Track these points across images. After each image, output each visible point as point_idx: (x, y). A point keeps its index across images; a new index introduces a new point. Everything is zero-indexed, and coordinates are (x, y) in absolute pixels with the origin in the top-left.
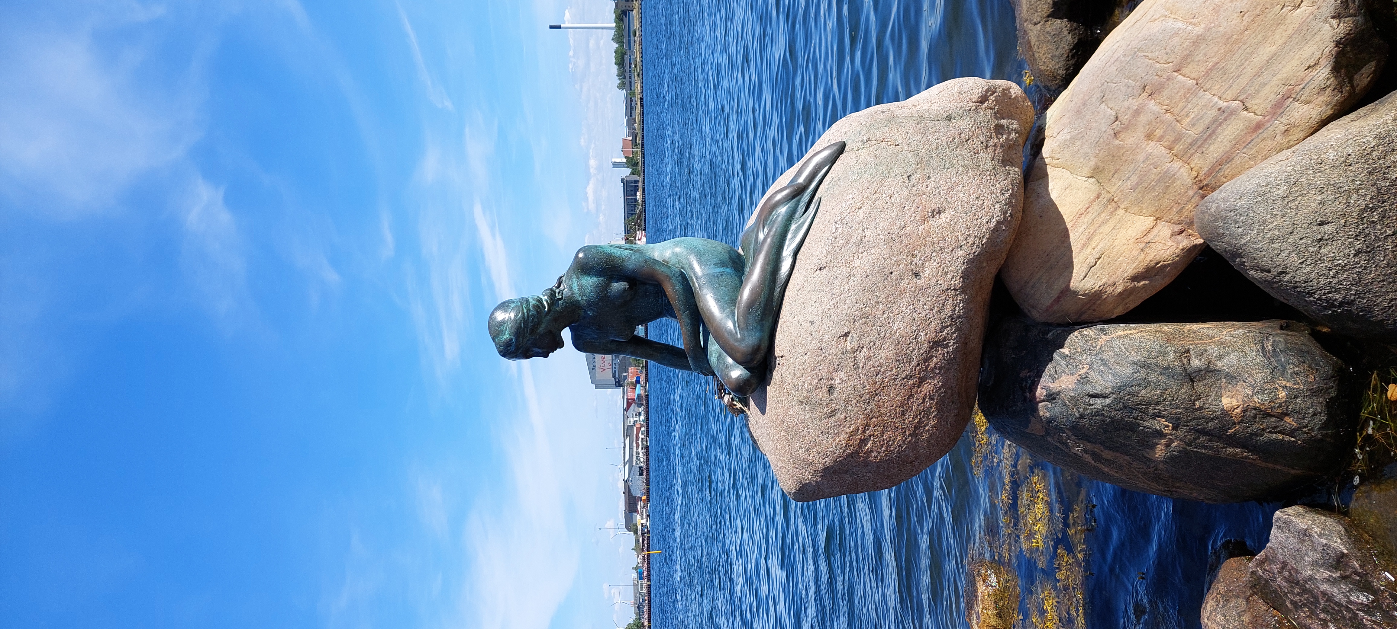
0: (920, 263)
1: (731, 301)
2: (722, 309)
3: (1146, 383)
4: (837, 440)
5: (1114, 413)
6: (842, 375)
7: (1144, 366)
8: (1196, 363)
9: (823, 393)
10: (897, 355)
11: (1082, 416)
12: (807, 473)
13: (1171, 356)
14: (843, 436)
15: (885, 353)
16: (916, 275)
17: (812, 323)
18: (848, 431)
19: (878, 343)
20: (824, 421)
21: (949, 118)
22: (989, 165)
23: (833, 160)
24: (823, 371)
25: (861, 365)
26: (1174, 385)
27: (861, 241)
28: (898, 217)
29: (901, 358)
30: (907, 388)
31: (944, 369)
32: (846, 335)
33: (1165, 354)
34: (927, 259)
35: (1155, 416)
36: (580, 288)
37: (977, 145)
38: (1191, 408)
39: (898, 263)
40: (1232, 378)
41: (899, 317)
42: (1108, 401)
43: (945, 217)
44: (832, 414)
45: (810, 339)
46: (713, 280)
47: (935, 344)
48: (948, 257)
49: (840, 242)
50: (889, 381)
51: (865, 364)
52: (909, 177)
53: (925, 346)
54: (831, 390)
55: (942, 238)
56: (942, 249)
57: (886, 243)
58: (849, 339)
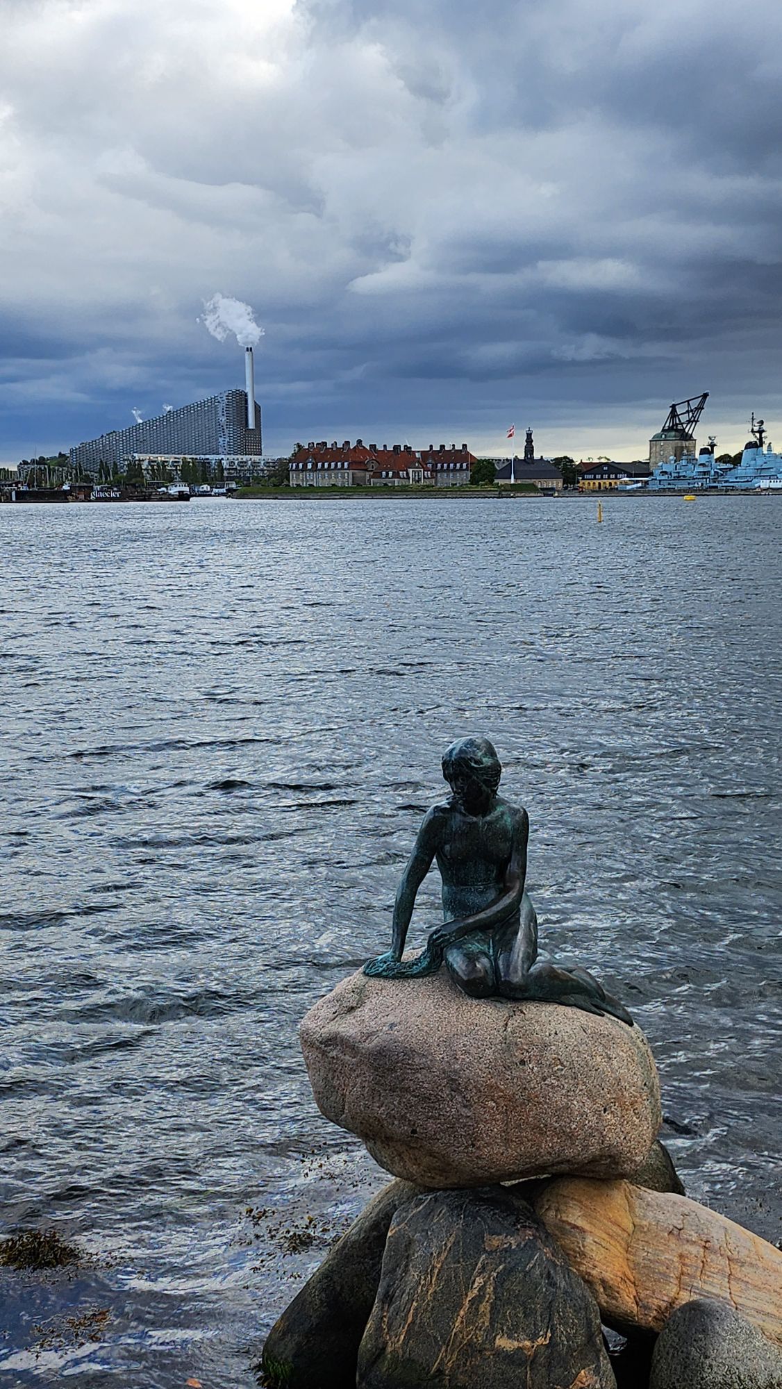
4: (489, 1076)
6: (536, 1069)
12: (441, 1056)
15: (559, 1099)
17: (556, 1034)
18: (499, 1084)
19: (564, 1091)
24: (534, 1052)
25: (546, 1082)
27: (610, 1059)
28: (629, 1083)
29: (559, 1113)
30: (538, 1124)
32: (562, 1064)
34: (616, 1115)
35: (551, 1327)
41: (581, 1104)
44: (507, 1068)
45: (547, 1034)
48: (618, 1130)
49: (602, 1042)
50: (541, 1108)
51: (549, 1085)
52: (645, 1085)
53: (568, 1130)
54: (523, 1062)
55: (627, 1123)
56: (622, 1125)
57: (615, 1079)
58: (559, 1067)
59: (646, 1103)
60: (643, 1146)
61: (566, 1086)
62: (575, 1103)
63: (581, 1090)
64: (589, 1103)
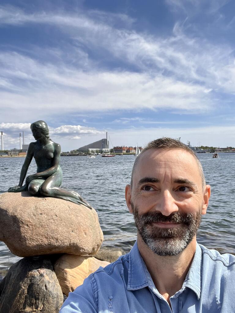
0: (75, 231)
4: (27, 218)
5: (42, 293)
6: (46, 217)
9: (40, 212)
10: (53, 230)
11: (38, 285)
12: (12, 211)
15: (53, 227)
16: (73, 231)
17: (57, 207)
18: (30, 220)
19: (56, 224)
20: (32, 213)
23: (88, 207)
24: (46, 211)
26: (55, 305)
27: (77, 216)
28: (83, 224)
29: (53, 231)
30: (45, 234)
32: (56, 216)
34: (76, 233)
35: (43, 304)
36: (51, 145)
37: (96, 241)
39: (74, 226)
41: (63, 229)
42: (45, 290)
43: (85, 236)
44: (34, 215)
45: (53, 206)
47: (57, 239)
48: (77, 238)
49: (76, 211)
50: (46, 229)
51: (50, 222)
52: (91, 225)
53: (56, 237)
54: (41, 214)
55: (81, 236)
56: (79, 236)
57: (78, 222)
58: (55, 217)
59: (90, 231)
60: (88, 244)
61: (57, 223)
62: (60, 228)
63: (63, 225)
64: (66, 229)
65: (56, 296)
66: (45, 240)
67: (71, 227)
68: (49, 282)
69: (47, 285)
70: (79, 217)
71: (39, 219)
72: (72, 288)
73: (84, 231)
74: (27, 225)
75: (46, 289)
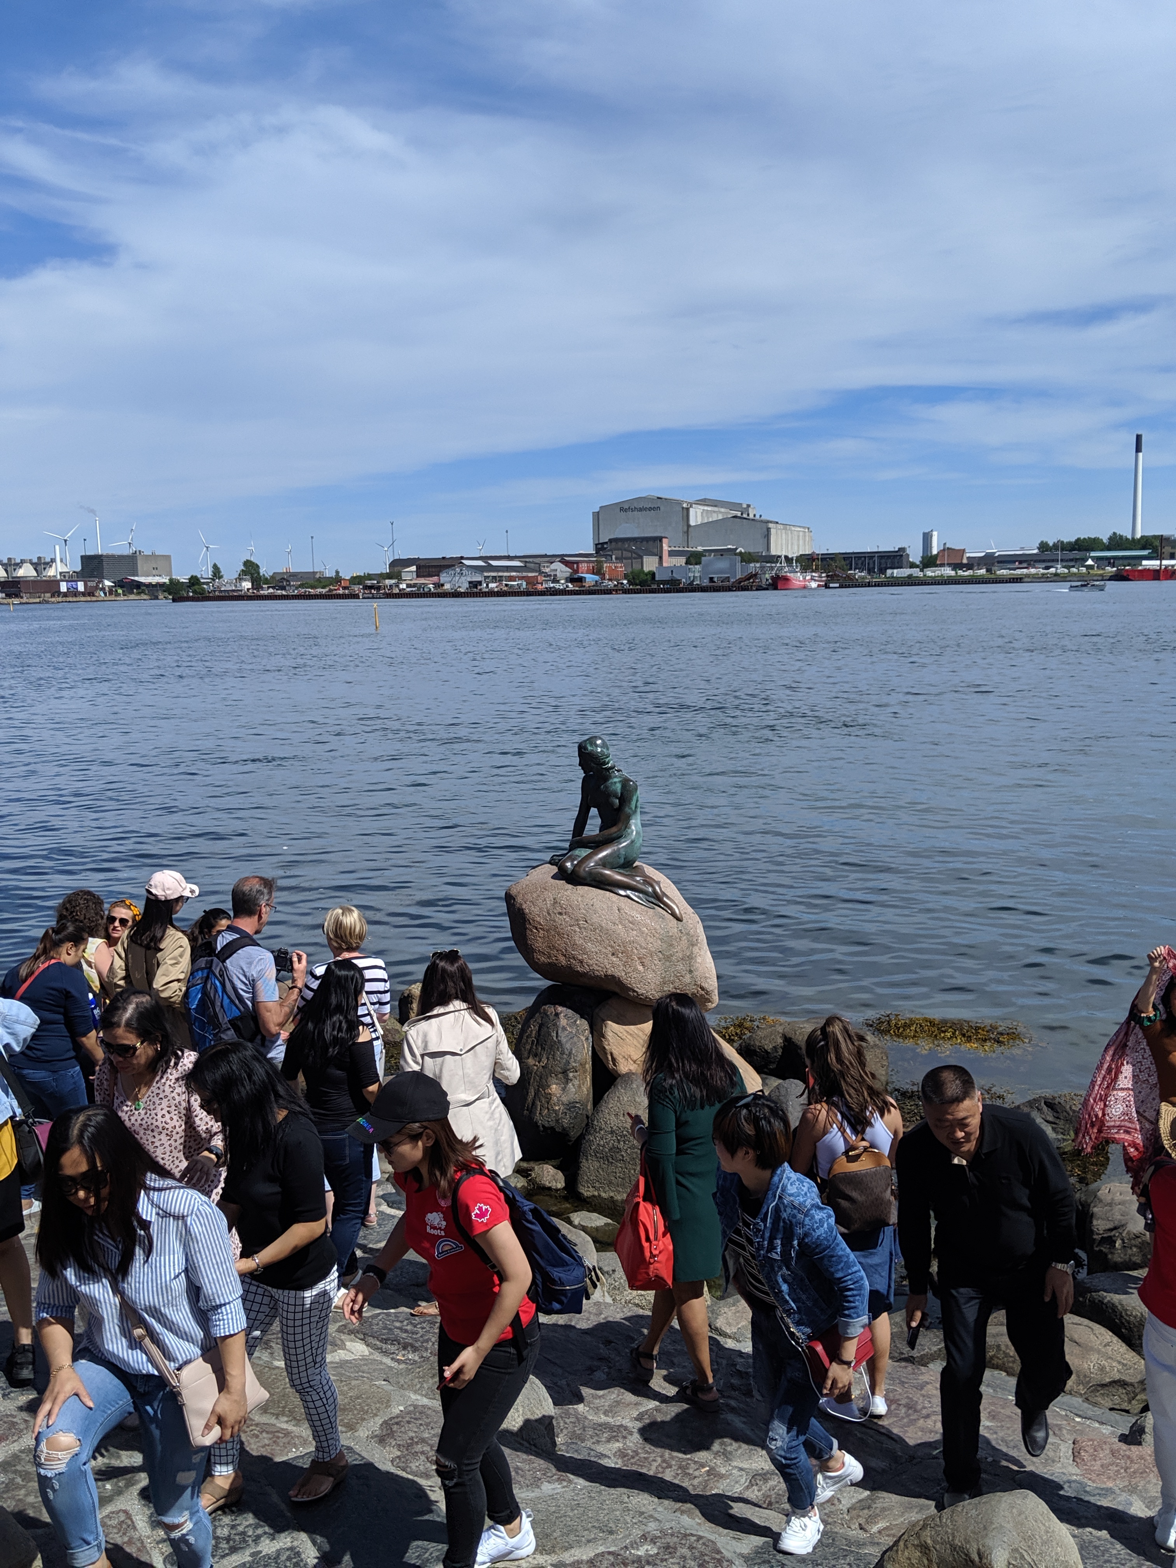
0: (619, 956)
1: (604, 863)
2: (601, 859)
3: (562, 1053)
4: (537, 915)
5: (550, 1041)
6: (568, 919)
7: (570, 1053)
8: (571, 1075)
9: (559, 909)
11: (548, 1028)
13: (574, 1064)
14: (538, 919)
15: (578, 939)
16: (613, 954)
18: (541, 921)
19: (583, 936)
20: (546, 910)
21: (691, 971)
22: (666, 989)
23: (673, 914)
24: (570, 910)
25: (572, 928)
26: (562, 1065)
27: (630, 929)
31: (570, 968)
32: (587, 921)
33: (575, 1061)
34: (621, 960)
35: (548, 1058)
36: (615, 783)
37: (676, 985)
38: (551, 1072)
39: (619, 946)
40: (564, 1089)
41: (594, 946)
42: (555, 1038)
43: (641, 968)
45: (586, 904)
46: (615, 855)
47: (581, 962)
48: (622, 969)
50: (565, 940)
52: (660, 952)
54: (560, 914)
55: (631, 967)
56: (626, 966)
57: (630, 941)
58: (584, 923)
60: (647, 985)
61: (585, 933)
62: (590, 944)
63: (597, 939)
65: (567, 1052)
66: (562, 958)
67: (612, 947)
68: (564, 1029)
69: (560, 1032)
70: (635, 932)
71: (555, 921)
72: (612, 1054)
73: (639, 958)
74: (536, 929)
75: (557, 1037)
